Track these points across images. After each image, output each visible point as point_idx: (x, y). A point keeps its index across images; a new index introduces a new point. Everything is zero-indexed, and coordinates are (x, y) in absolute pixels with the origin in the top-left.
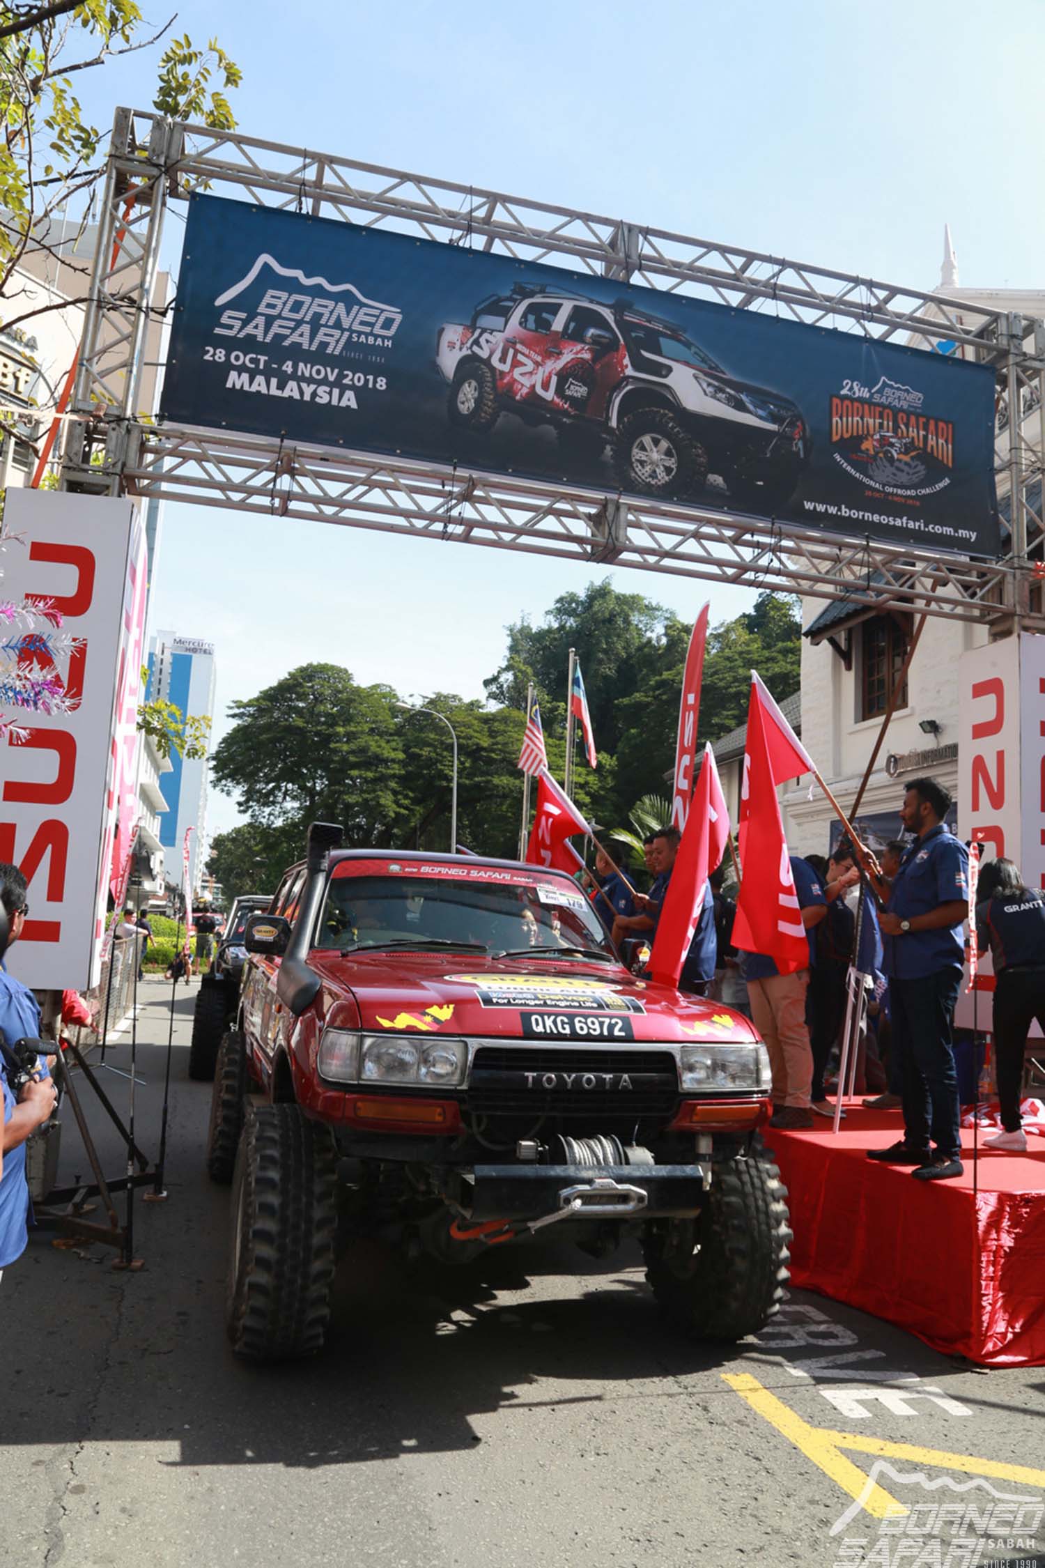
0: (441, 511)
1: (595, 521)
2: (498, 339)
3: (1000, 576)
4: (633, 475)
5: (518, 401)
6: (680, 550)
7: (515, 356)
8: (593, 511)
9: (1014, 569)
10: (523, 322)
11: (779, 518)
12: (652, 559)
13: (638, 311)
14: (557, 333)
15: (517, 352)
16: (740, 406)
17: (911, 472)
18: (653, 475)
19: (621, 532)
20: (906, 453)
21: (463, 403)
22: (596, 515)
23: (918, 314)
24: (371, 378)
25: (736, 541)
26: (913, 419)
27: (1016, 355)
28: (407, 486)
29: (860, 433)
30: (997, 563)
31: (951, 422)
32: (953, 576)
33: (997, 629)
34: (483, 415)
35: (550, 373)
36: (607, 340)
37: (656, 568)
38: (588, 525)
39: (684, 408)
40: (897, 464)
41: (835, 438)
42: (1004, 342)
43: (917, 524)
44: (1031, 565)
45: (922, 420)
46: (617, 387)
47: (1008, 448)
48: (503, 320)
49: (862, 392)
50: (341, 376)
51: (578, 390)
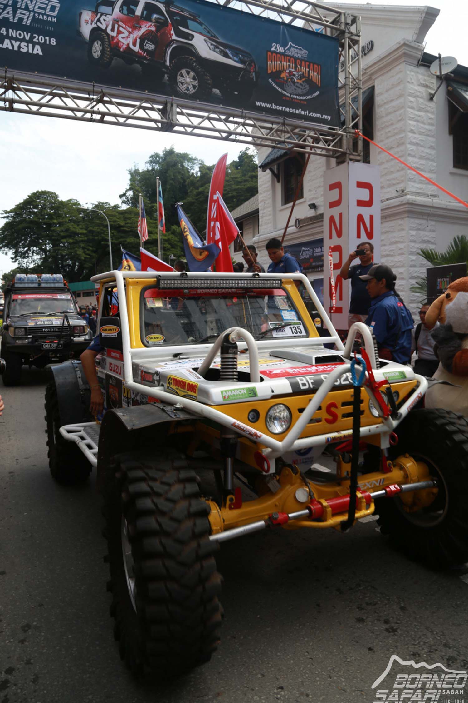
0: (89, 108)
1: (163, 112)
2: (109, 19)
3: (341, 136)
4: (178, 89)
5: (121, 52)
6: (202, 125)
7: (118, 28)
8: (161, 107)
9: (347, 133)
10: (121, 10)
11: (245, 110)
12: (189, 130)
13: (176, 6)
14: (138, 16)
15: (119, 26)
16: (226, 55)
17: (303, 88)
18: (188, 89)
19: (174, 117)
20: (300, 79)
21: (95, 53)
22: (162, 109)
23: (305, 12)
24: (47, 38)
25: (226, 121)
26: (303, 62)
27: (348, 33)
28: (72, 96)
29: (280, 69)
30: (339, 130)
31: (320, 65)
32: (321, 137)
33: (340, 160)
34: (105, 59)
35: (136, 37)
36: (162, 21)
37: (191, 134)
38: (159, 114)
39: (201, 56)
40: (296, 84)
41: (269, 72)
42: (343, 27)
43: (305, 112)
44: (353, 131)
45: (307, 63)
46: (169, 45)
47: (344, 78)
48: (111, 8)
49: (281, 50)
50: (32, 38)
51: (150, 47)
